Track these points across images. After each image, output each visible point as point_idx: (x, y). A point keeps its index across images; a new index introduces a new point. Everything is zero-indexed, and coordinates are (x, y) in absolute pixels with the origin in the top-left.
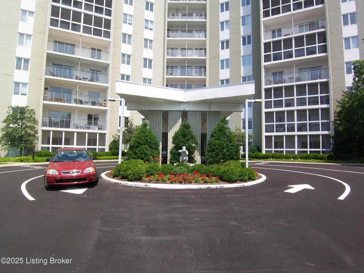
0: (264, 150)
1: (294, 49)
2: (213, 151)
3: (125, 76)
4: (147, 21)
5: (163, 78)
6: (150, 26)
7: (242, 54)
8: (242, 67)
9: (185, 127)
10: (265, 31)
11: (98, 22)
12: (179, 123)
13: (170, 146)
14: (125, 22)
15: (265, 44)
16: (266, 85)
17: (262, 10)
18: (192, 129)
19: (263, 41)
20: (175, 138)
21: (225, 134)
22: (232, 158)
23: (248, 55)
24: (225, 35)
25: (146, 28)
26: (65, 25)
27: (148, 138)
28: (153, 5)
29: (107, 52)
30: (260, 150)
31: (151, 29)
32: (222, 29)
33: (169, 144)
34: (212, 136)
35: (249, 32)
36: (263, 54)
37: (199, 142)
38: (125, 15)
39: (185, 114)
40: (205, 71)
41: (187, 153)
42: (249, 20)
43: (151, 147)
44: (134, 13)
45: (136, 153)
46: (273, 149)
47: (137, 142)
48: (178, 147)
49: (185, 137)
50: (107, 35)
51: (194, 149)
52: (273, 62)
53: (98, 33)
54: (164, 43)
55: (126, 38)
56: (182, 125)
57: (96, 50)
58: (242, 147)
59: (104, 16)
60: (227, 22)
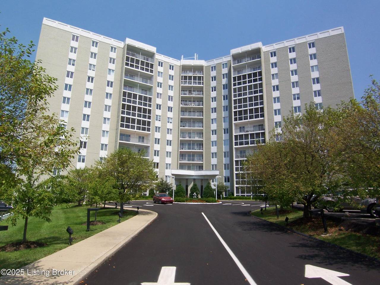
0: (235, 194)
1: (249, 140)
2: (205, 194)
3: (157, 151)
4: (169, 118)
5: (178, 151)
6: (170, 121)
7: (223, 139)
8: (224, 146)
9: (195, 185)
10: (235, 129)
11: (144, 123)
12: (192, 184)
13: (189, 192)
14: (157, 120)
15: (235, 136)
16: (236, 158)
17: (233, 117)
18: (197, 186)
19: (234, 134)
20: (191, 189)
21: (209, 188)
22: (212, 197)
23: (227, 140)
24: (214, 127)
25: (168, 122)
26: (128, 126)
27: (182, 190)
28: (172, 108)
29: (148, 139)
30: (233, 195)
31: (171, 123)
32: (213, 123)
33: (188, 192)
34: (205, 189)
35: (228, 127)
36: (234, 141)
37: (200, 191)
38: (157, 116)
39: (194, 180)
40: (203, 147)
41: (196, 195)
42: (227, 120)
43: (183, 193)
44: (162, 114)
45: (178, 195)
46: (240, 194)
47: (178, 191)
48: (192, 193)
49: (195, 189)
50: (149, 130)
51: (198, 193)
52: (239, 146)
53: (144, 129)
54: (178, 131)
55: (157, 129)
56: (194, 184)
57: (142, 138)
58: (224, 192)
59: (147, 120)
60: (215, 119)
